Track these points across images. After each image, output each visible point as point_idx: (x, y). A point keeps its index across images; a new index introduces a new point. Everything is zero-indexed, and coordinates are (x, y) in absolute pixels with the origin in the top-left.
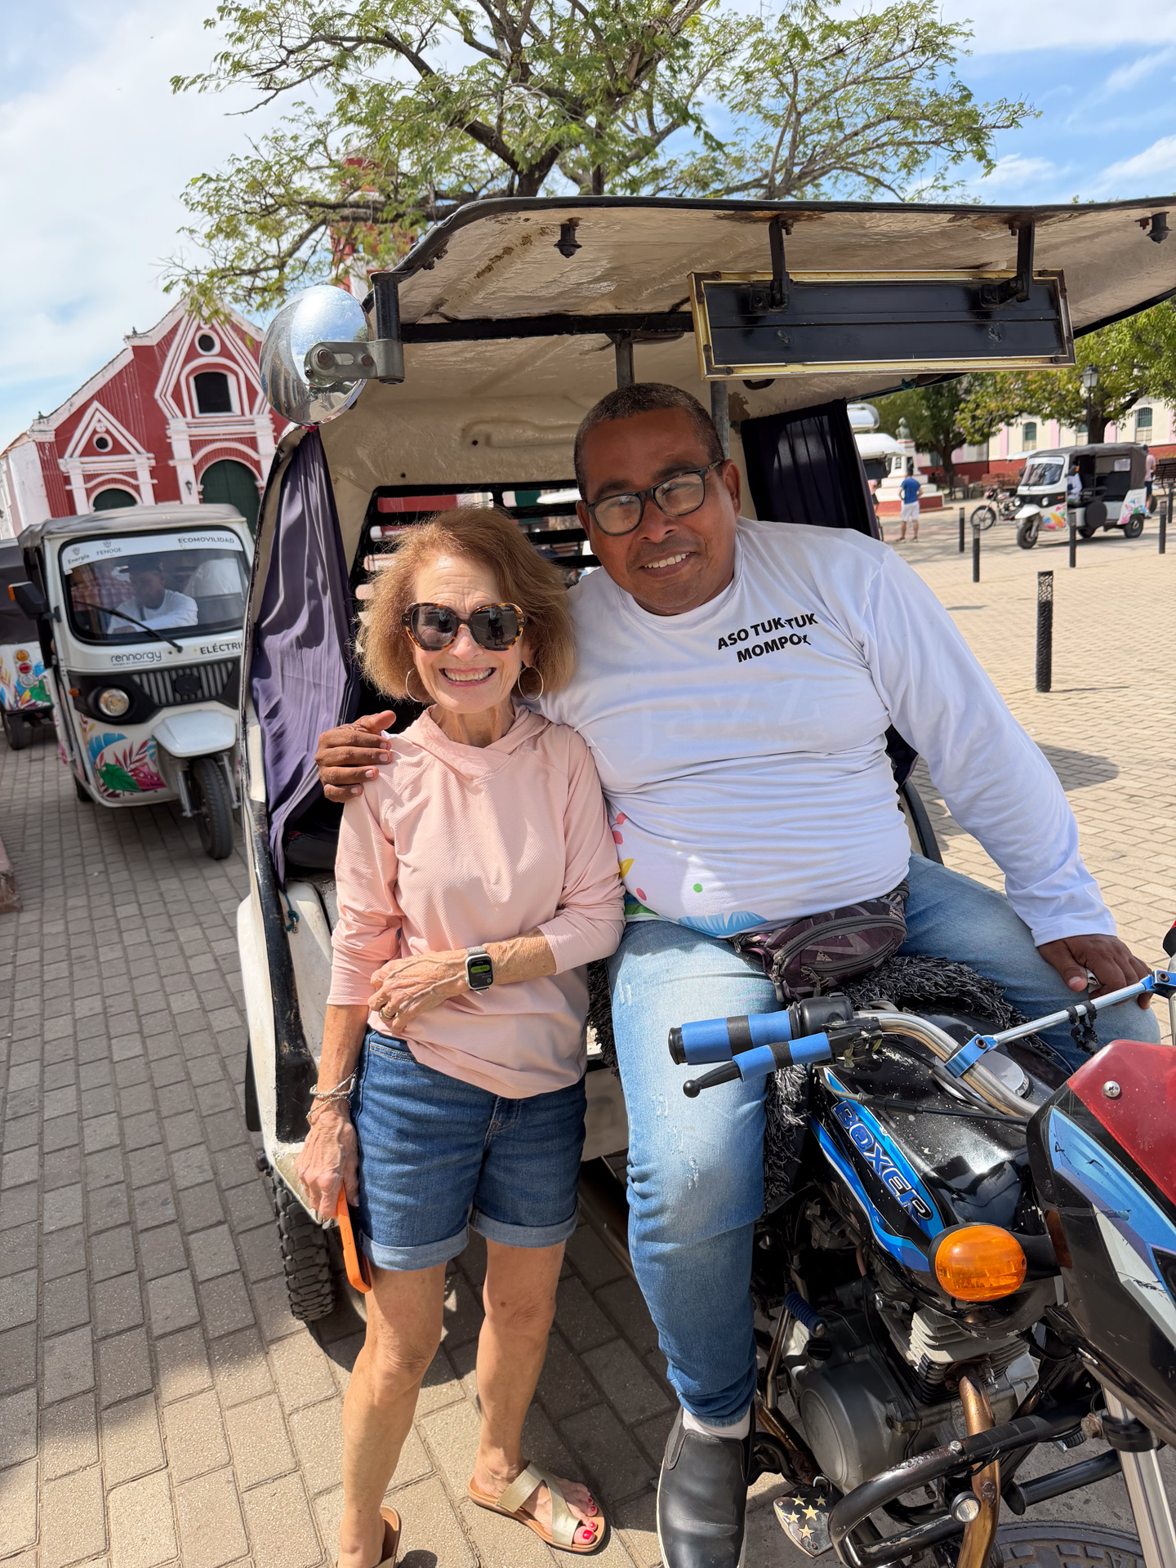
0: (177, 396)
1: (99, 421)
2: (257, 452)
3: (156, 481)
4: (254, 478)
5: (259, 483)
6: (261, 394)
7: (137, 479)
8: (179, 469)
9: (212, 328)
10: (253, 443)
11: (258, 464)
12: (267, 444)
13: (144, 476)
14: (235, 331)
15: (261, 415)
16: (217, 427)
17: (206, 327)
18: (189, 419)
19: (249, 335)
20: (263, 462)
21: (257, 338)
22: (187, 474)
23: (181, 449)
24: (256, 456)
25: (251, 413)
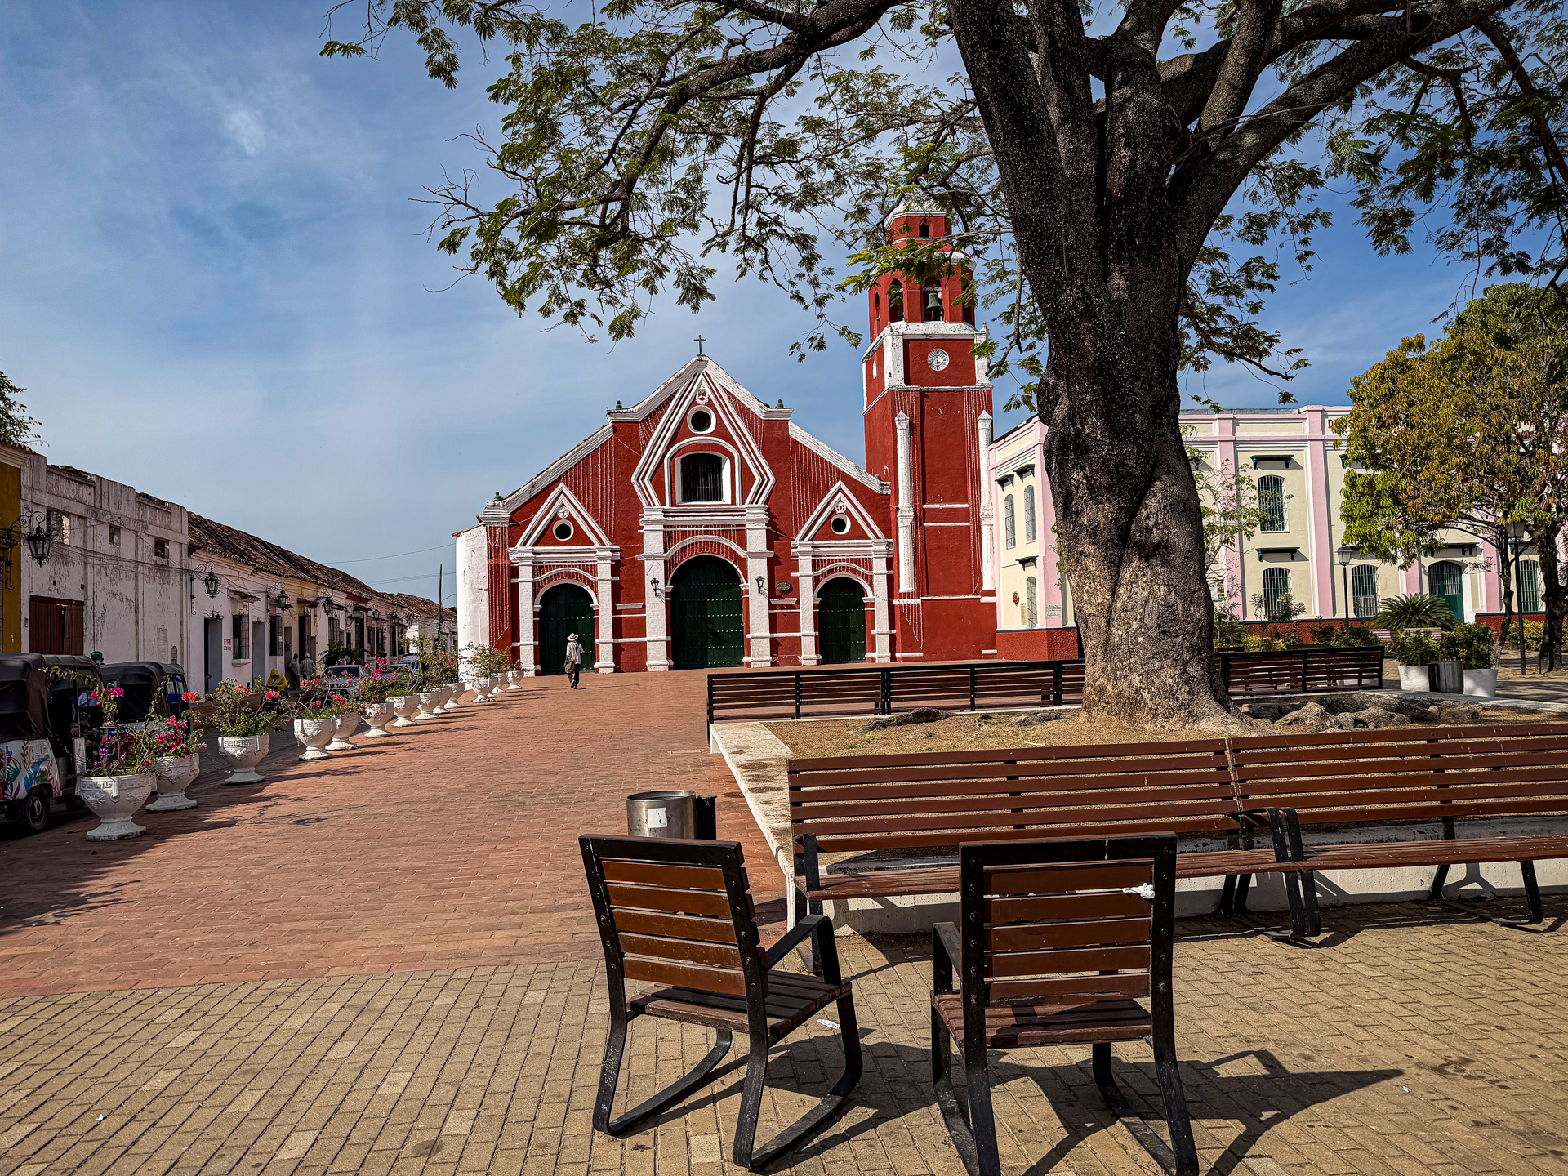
0: (657, 479)
1: (563, 505)
2: (744, 548)
3: (617, 578)
4: (739, 581)
5: (743, 585)
6: (758, 479)
7: (595, 574)
8: (647, 564)
9: (710, 404)
10: (740, 538)
11: (743, 563)
12: (757, 540)
13: (604, 572)
14: (735, 408)
15: (754, 505)
16: (700, 517)
17: (703, 403)
18: (667, 506)
19: (752, 413)
20: (749, 560)
21: (762, 416)
22: (655, 571)
23: (653, 541)
24: (741, 553)
25: (743, 502)
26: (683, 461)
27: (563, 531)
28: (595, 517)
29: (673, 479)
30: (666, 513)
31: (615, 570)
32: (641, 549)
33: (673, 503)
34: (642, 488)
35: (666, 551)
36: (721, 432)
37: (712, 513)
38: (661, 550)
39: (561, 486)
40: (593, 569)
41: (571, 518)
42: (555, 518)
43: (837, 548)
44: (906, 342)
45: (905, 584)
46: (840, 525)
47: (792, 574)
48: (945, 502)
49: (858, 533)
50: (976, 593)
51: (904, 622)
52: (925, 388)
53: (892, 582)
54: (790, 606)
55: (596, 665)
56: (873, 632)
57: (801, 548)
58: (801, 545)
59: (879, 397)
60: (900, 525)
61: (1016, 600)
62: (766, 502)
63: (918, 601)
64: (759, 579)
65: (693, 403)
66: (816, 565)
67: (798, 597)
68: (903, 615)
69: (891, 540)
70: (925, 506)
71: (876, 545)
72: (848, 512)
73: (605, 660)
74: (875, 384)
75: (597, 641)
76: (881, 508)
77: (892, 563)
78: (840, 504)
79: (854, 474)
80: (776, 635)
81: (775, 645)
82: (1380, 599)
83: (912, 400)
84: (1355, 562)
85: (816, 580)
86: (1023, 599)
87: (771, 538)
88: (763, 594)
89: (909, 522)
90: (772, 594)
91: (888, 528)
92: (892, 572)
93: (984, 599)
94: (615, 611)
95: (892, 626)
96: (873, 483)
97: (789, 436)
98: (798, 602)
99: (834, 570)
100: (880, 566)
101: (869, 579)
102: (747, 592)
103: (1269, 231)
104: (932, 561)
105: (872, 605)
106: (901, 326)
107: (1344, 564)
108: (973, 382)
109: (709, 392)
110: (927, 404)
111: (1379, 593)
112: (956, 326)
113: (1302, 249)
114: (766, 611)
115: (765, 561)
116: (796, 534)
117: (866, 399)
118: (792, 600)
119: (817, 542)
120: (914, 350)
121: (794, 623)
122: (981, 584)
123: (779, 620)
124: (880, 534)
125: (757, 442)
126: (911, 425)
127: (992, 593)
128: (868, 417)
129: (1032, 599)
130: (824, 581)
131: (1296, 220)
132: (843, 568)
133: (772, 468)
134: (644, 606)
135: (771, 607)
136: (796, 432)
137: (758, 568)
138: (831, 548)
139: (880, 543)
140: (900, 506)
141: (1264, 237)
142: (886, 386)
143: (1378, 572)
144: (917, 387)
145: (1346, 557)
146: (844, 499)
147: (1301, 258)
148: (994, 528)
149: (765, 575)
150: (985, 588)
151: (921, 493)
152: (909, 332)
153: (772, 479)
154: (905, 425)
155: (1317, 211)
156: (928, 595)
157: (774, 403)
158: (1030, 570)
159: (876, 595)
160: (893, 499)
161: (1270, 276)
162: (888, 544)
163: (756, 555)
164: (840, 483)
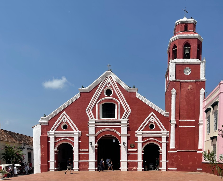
0: (94, 110)
1: (64, 118)
3: (80, 141)
4: (118, 143)
5: (120, 145)
6: (126, 111)
7: (73, 140)
8: (90, 137)
9: (111, 86)
10: (119, 130)
11: (120, 138)
12: (124, 131)
13: (76, 140)
15: (124, 119)
16: (107, 123)
17: (109, 86)
18: (97, 119)
19: (125, 89)
20: (122, 137)
22: (92, 139)
23: (91, 130)
25: (121, 118)
26: (102, 105)
28: (74, 122)
29: (99, 111)
30: (96, 121)
31: (80, 139)
32: (88, 133)
33: (99, 118)
34: (89, 113)
35: (95, 133)
36: (115, 96)
37: (111, 122)
38: (94, 133)
39: (64, 112)
41: (67, 123)
42: (62, 122)
43: (150, 134)
45: (172, 145)
46: (152, 126)
47: (136, 142)
48: (187, 119)
49: (158, 129)
50: (196, 150)
51: (171, 159)
52: (182, 81)
53: (168, 145)
54: (134, 152)
56: (161, 161)
57: (139, 133)
59: (168, 85)
60: (171, 126)
62: (128, 119)
63: (176, 152)
64: (124, 143)
65: (106, 86)
66: (143, 139)
67: (137, 149)
68: (171, 156)
70: (180, 120)
71: (164, 133)
72: (155, 122)
73: (76, 167)
75: (73, 161)
76: (166, 121)
77: (168, 139)
79: (157, 110)
80: (129, 161)
81: (129, 164)
83: (177, 84)
85: (143, 144)
86: (211, 151)
87: (129, 130)
88: (126, 147)
89: (174, 125)
90: (129, 148)
91: (168, 128)
92: (168, 142)
93: (198, 152)
94: (79, 152)
95: (167, 159)
96: (163, 113)
97: (136, 97)
98: (137, 151)
99: (149, 141)
100: (164, 140)
101: (160, 144)
102: (121, 147)
104: (181, 139)
105: (161, 152)
106: (175, 60)
109: (111, 83)
110: (182, 86)
112: (194, 60)
114: (126, 153)
115: (127, 137)
116: (137, 129)
118: (135, 150)
119: (144, 132)
120: (179, 68)
121: (136, 157)
123: (130, 156)
124: (165, 129)
125: (125, 99)
127: (201, 149)
130: (145, 145)
132: (152, 140)
133: (130, 108)
134: (88, 151)
135: (128, 152)
137: (124, 139)
138: (148, 134)
140: (172, 120)
142: (169, 80)
144: (180, 80)
146: (154, 118)
149: (126, 142)
150: (199, 148)
151: (179, 115)
152: (177, 61)
153: (130, 111)
154: (174, 93)
156: (179, 150)
158: (214, 141)
159: (163, 150)
160: (169, 118)
162: (167, 133)
163: (124, 135)
164: (152, 113)
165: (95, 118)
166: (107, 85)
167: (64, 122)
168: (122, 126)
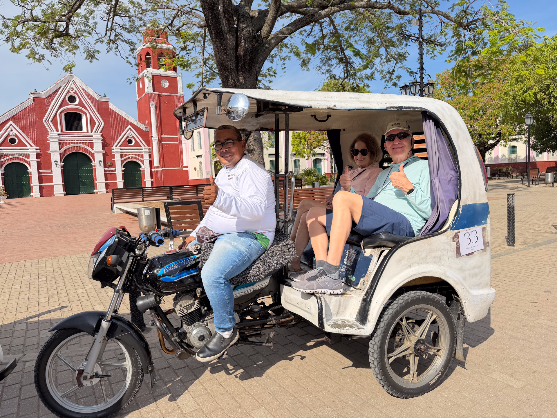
0: (54, 121)
1: (12, 130)
2: (93, 150)
3: (39, 160)
4: (91, 161)
5: (93, 164)
6: (97, 124)
7: (29, 158)
8: (52, 155)
9: (75, 93)
10: (91, 145)
11: (93, 155)
12: (98, 146)
13: (33, 157)
14: (87, 95)
15: (96, 133)
16: (73, 136)
17: (72, 92)
18: (59, 132)
19: (94, 98)
20: (95, 154)
21: (98, 99)
22: (55, 157)
23: (54, 145)
24: (92, 151)
25: (92, 132)
26: (65, 114)
27: (12, 141)
28: (27, 135)
29: (62, 122)
30: (59, 135)
31: (38, 156)
32: (49, 149)
33: (62, 131)
34: (48, 125)
35: (60, 150)
36: (81, 104)
37: (79, 135)
38: (58, 149)
39: (11, 122)
40: (27, 156)
41: (16, 135)
42: (9, 135)
43: (129, 150)
44: (153, 76)
45: (156, 163)
46: (130, 142)
47: (113, 159)
48: (169, 135)
49: (137, 145)
50: (181, 167)
51: (156, 177)
52: (160, 94)
53: (151, 163)
54: (112, 171)
55: (32, 194)
56: (145, 180)
57: (116, 150)
58: (116, 149)
59: (143, 95)
60: (153, 142)
61: (195, 169)
62: (101, 132)
63: (161, 169)
64: (100, 161)
65: (68, 92)
66: (122, 156)
67: (115, 167)
68: (156, 174)
69: (150, 148)
70: (162, 136)
71: (144, 150)
72: (133, 137)
73: (36, 192)
74: (141, 91)
75: (32, 185)
76: (146, 136)
77: (151, 156)
78: (130, 134)
79: (135, 123)
80: (107, 182)
81: (107, 185)
82: (301, 169)
83: (156, 97)
84: (295, 158)
85: (122, 162)
86: (198, 169)
87: (104, 146)
88: (102, 166)
89: (157, 141)
90: (105, 166)
91: (149, 143)
92: (151, 159)
93: (184, 169)
94: (39, 173)
95: (152, 178)
96: (142, 127)
97: (109, 108)
98: (115, 170)
99: (129, 158)
100: (146, 157)
101: (142, 161)
102: (95, 166)
103: (274, 59)
104: (165, 155)
105: (144, 171)
106: (151, 70)
107: (292, 158)
108: (177, 93)
109: (75, 88)
110: (161, 99)
111: (301, 167)
112: (171, 72)
113: (283, 66)
114: (103, 173)
115: (102, 154)
116: (114, 144)
117: (137, 95)
118: (113, 169)
119: (122, 148)
120: (156, 80)
121: (114, 177)
122: (183, 164)
123: (109, 176)
124: (146, 145)
125: (96, 109)
126: (156, 106)
127: (187, 167)
128: (138, 102)
129: (201, 169)
130: (125, 162)
131: (282, 57)
132: (132, 157)
133: (103, 119)
134: (52, 171)
135: (105, 171)
136: (111, 106)
137: (98, 157)
138: (127, 150)
139: (146, 149)
140: (153, 135)
141: (273, 61)
142: (146, 91)
143: (300, 161)
144: (158, 93)
145: (292, 157)
146: (131, 132)
147: (283, 69)
148: (187, 145)
149: (102, 160)
150: (184, 165)
151: (161, 131)
152: (154, 72)
153: (103, 124)
154: (154, 106)
155: (287, 55)
156: (164, 167)
157: (102, 95)
158: (200, 159)
159: (145, 167)
160: (150, 133)
161: (275, 73)
162: (149, 149)
163: (98, 152)
164: (130, 126)
165: (57, 131)
166: (70, 91)
167: (11, 134)
168: (94, 141)
